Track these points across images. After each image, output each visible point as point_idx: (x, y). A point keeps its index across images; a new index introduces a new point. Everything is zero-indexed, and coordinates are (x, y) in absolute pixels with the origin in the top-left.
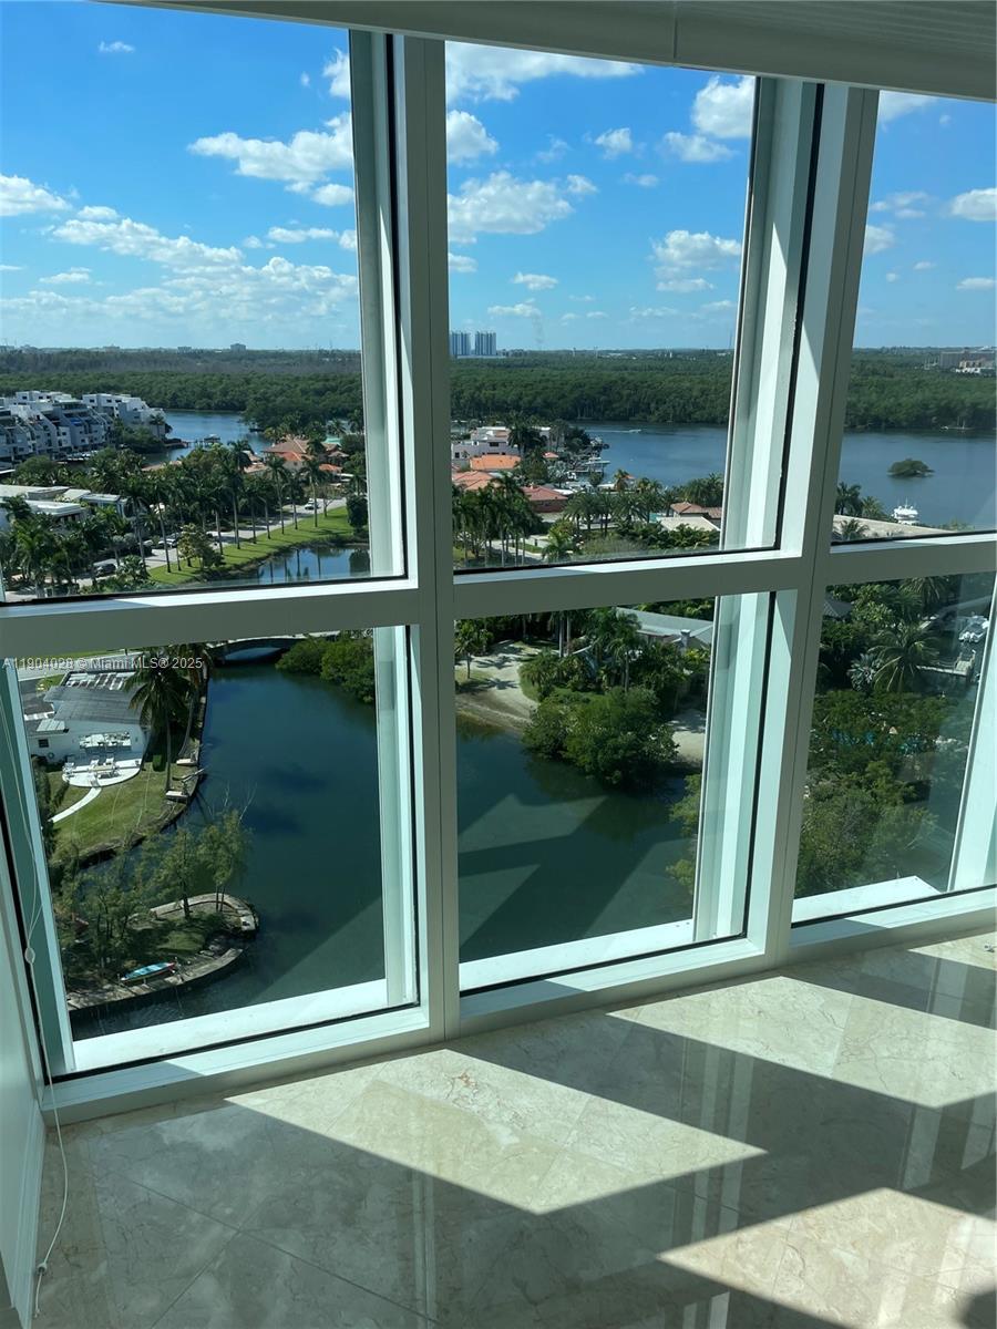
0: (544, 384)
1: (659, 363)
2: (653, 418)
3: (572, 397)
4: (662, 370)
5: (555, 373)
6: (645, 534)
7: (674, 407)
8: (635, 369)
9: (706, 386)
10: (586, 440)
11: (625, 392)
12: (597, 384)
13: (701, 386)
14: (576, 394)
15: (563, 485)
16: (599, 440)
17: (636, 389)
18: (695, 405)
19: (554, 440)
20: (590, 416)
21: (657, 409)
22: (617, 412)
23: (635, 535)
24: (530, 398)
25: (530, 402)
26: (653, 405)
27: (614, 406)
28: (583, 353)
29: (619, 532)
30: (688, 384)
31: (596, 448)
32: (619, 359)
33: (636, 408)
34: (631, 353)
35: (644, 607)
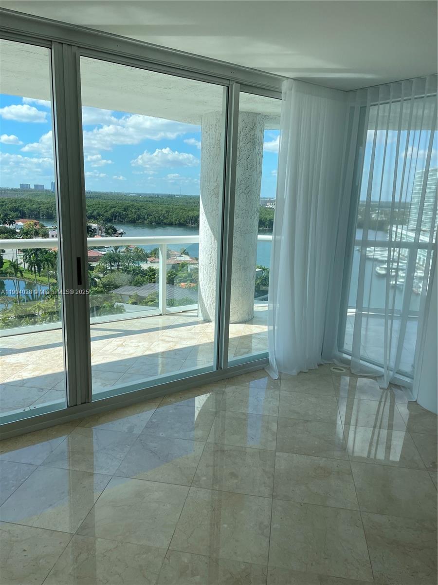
0: (97, 206)
1: (150, 199)
2: (146, 222)
3: (110, 212)
4: (152, 202)
5: (104, 201)
6: (134, 270)
7: (155, 218)
8: (140, 201)
9: (168, 209)
10: (115, 231)
11: (134, 210)
12: (122, 207)
13: (166, 209)
14: (112, 210)
15: (102, 250)
16: (122, 231)
17: (139, 209)
18: (164, 217)
19: (100, 230)
20: (118, 220)
21: (148, 218)
22: (130, 219)
23: (130, 271)
24: (91, 212)
25: (91, 213)
26: (146, 216)
27: (129, 216)
28: (118, 194)
29: (123, 270)
30: (160, 208)
31: (120, 234)
32: (134, 197)
33: (139, 217)
34: (139, 195)
35: (130, 302)
